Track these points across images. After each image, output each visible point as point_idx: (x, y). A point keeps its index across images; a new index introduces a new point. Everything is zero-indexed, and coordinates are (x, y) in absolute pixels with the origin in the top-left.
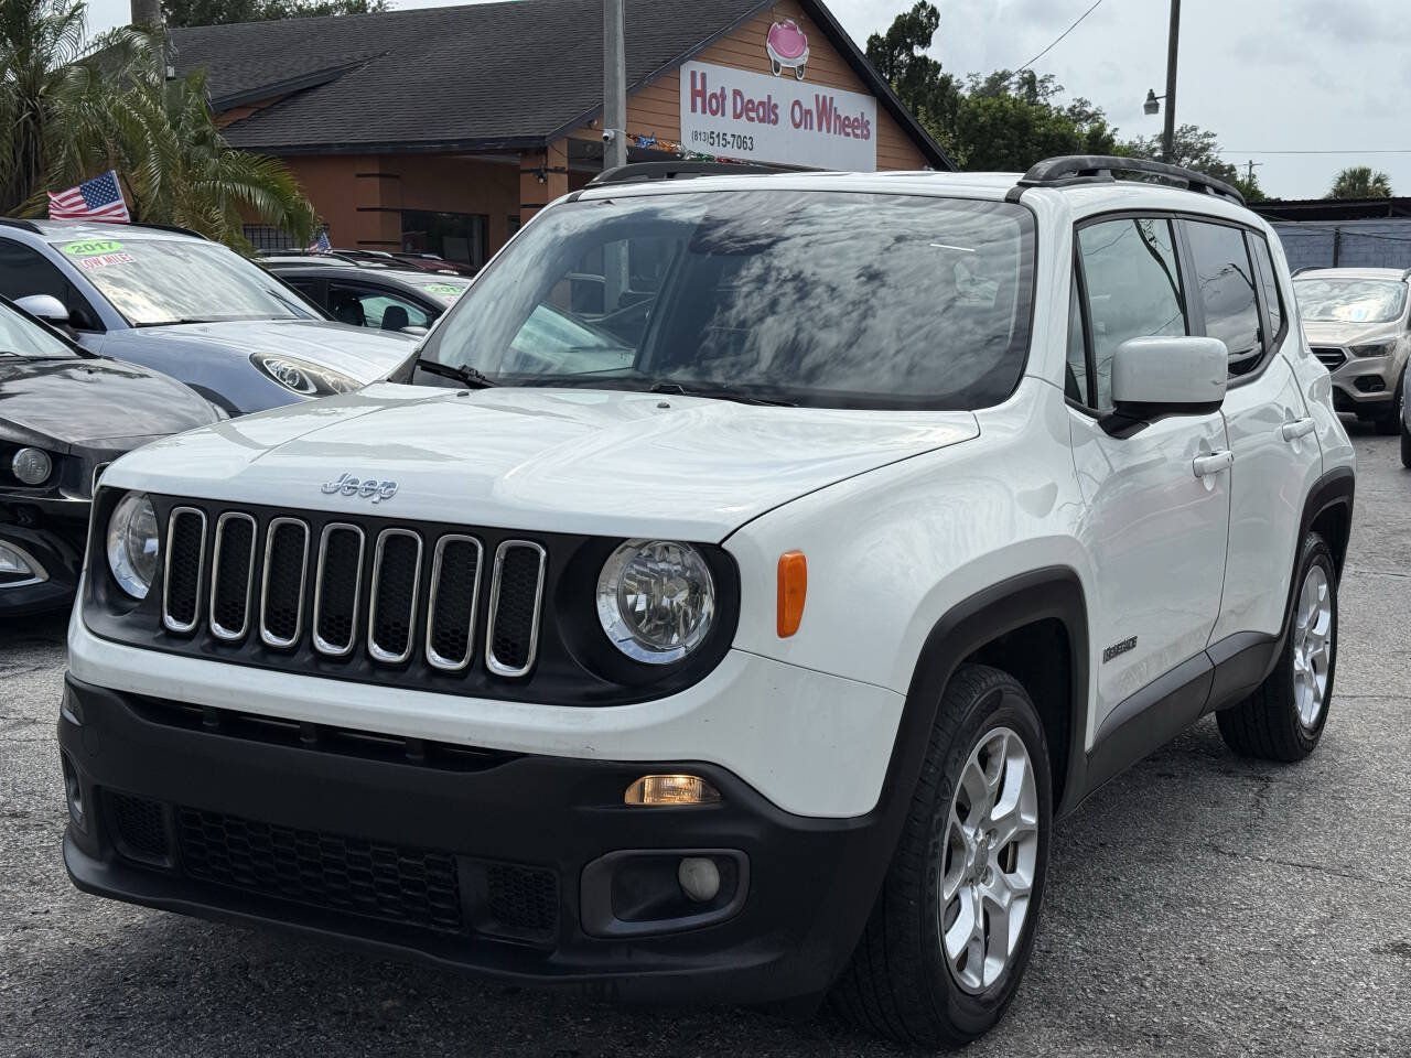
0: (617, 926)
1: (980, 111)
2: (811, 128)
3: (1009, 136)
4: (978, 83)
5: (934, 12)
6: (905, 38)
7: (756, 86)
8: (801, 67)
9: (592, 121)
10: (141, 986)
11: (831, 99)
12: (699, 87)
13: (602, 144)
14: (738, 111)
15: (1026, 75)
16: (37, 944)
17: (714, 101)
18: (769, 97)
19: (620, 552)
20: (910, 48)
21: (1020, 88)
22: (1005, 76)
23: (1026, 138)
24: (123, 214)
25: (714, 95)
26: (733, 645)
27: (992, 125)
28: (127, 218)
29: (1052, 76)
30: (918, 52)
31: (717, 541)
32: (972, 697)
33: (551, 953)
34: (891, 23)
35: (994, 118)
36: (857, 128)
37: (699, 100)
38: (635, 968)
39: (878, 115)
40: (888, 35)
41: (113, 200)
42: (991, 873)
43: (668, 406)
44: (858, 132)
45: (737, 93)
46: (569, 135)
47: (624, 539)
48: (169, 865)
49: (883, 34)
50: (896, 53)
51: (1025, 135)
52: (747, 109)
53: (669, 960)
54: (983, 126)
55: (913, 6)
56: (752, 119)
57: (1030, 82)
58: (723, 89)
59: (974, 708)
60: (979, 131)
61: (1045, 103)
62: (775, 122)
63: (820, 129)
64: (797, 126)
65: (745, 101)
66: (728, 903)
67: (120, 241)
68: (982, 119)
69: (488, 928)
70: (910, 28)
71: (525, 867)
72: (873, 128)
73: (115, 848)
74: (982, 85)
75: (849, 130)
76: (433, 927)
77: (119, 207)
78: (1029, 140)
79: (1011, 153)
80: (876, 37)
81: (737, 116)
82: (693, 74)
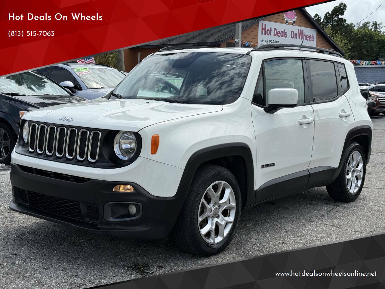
0: (112, 219)
1: (358, 33)
2: (297, 38)
3: (367, 40)
4: (360, 25)
5: (345, 6)
6: (337, 13)
7: (280, 27)
8: (294, 22)
9: (233, 37)
10: (30, 234)
11: (303, 30)
12: (264, 28)
13: (235, 43)
14: (275, 34)
15: (374, 23)
16: (13, 225)
17: (268, 31)
18: (284, 30)
19: (119, 134)
20: (338, 16)
21: (372, 26)
22: (368, 23)
23: (372, 41)
24: (94, 62)
25: (268, 30)
26: (140, 156)
27: (362, 37)
28: (94, 63)
29: (382, 23)
30: (340, 16)
31: (137, 132)
32: (210, 172)
33: (98, 225)
34: (333, 8)
35: (362, 35)
36: (311, 38)
37: (264, 31)
38: (116, 229)
39: (317, 34)
40: (332, 12)
41: (91, 58)
42: (220, 216)
43: (149, 103)
44: (311, 39)
45: (275, 29)
46: (227, 41)
47: (119, 131)
48: (28, 204)
49: (330, 12)
50: (334, 17)
51: (372, 40)
52: (278, 33)
53: (125, 228)
54: (359, 37)
55: (339, 4)
56: (279, 36)
57: (375, 25)
58: (271, 28)
59: (210, 175)
60: (358, 39)
61: (380, 31)
62: (286, 37)
63: (299, 39)
64: (292, 38)
65: (277, 31)
66: (137, 215)
67: (89, 68)
68: (359, 35)
69: (87, 219)
70: (338, 10)
71: (94, 205)
72: (315, 38)
73: (18, 200)
74: (361, 26)
75: (308, 39)
76: (77, 219)
77: (92, 60)
78: (373, 41)
79: (367, 45)
80: (328, 13)
81: (275, 35)
82: (262, 24)
